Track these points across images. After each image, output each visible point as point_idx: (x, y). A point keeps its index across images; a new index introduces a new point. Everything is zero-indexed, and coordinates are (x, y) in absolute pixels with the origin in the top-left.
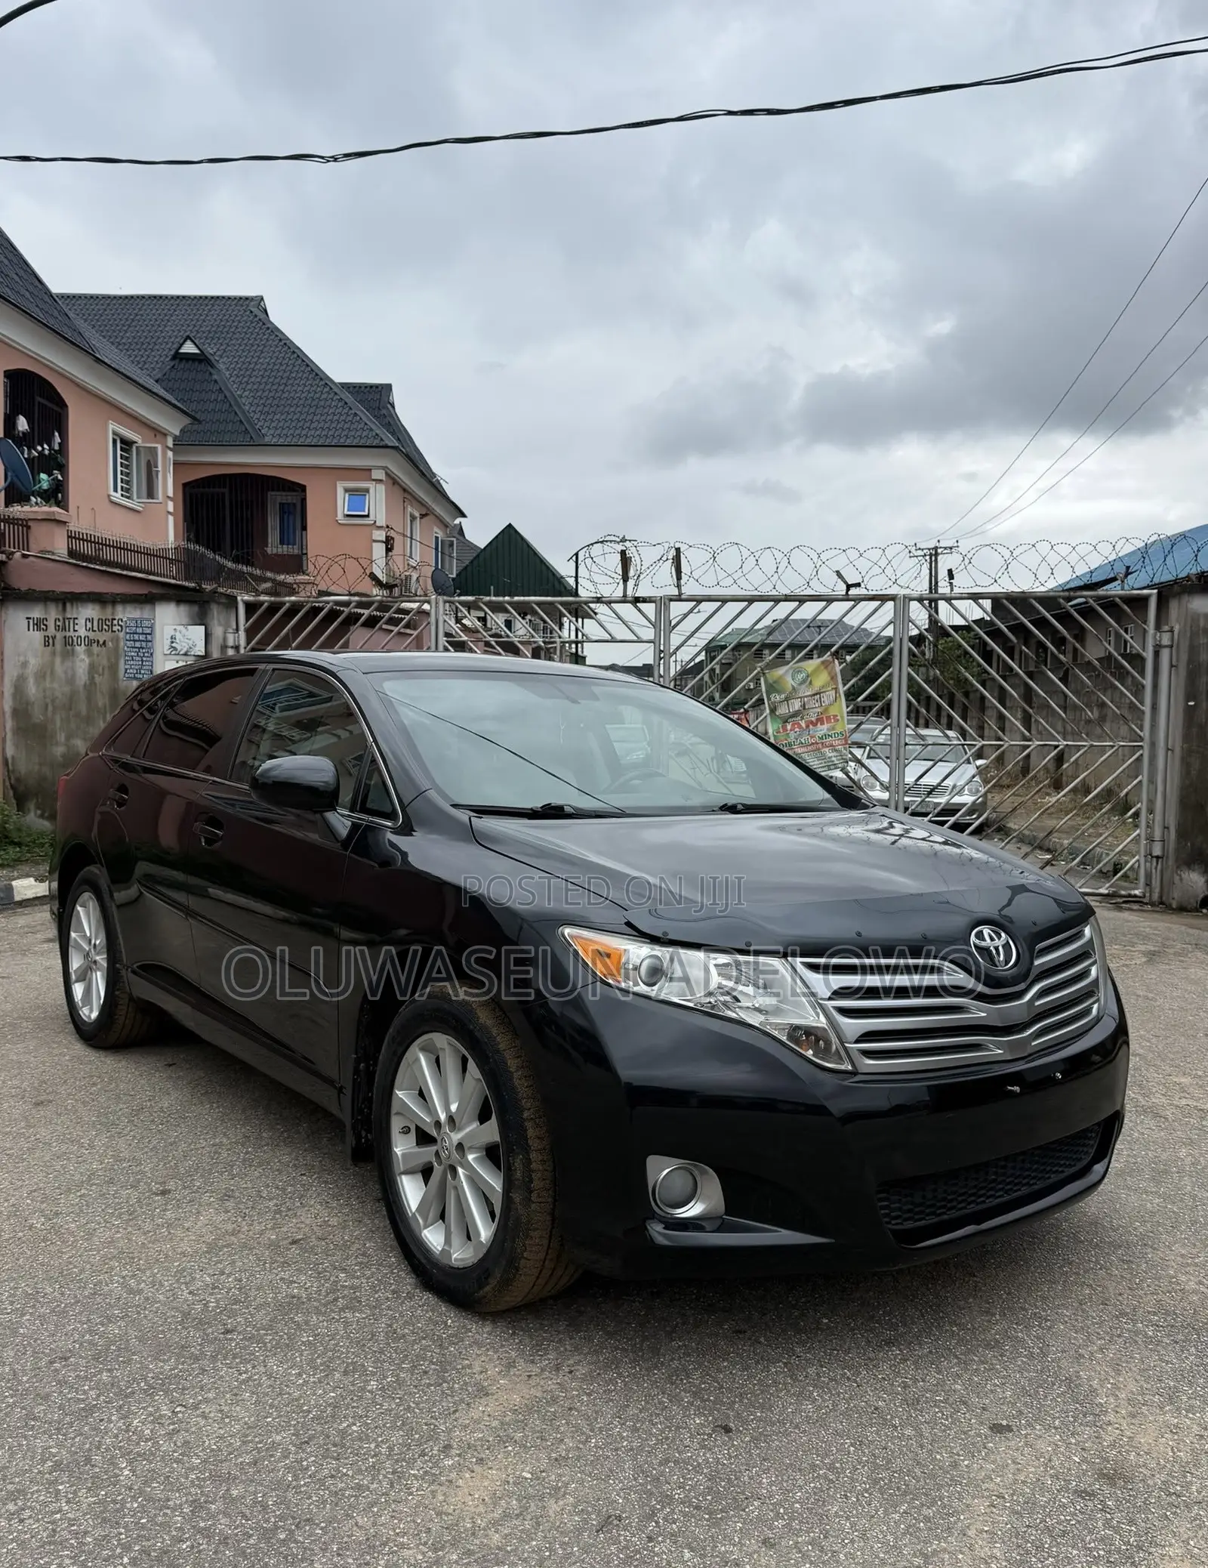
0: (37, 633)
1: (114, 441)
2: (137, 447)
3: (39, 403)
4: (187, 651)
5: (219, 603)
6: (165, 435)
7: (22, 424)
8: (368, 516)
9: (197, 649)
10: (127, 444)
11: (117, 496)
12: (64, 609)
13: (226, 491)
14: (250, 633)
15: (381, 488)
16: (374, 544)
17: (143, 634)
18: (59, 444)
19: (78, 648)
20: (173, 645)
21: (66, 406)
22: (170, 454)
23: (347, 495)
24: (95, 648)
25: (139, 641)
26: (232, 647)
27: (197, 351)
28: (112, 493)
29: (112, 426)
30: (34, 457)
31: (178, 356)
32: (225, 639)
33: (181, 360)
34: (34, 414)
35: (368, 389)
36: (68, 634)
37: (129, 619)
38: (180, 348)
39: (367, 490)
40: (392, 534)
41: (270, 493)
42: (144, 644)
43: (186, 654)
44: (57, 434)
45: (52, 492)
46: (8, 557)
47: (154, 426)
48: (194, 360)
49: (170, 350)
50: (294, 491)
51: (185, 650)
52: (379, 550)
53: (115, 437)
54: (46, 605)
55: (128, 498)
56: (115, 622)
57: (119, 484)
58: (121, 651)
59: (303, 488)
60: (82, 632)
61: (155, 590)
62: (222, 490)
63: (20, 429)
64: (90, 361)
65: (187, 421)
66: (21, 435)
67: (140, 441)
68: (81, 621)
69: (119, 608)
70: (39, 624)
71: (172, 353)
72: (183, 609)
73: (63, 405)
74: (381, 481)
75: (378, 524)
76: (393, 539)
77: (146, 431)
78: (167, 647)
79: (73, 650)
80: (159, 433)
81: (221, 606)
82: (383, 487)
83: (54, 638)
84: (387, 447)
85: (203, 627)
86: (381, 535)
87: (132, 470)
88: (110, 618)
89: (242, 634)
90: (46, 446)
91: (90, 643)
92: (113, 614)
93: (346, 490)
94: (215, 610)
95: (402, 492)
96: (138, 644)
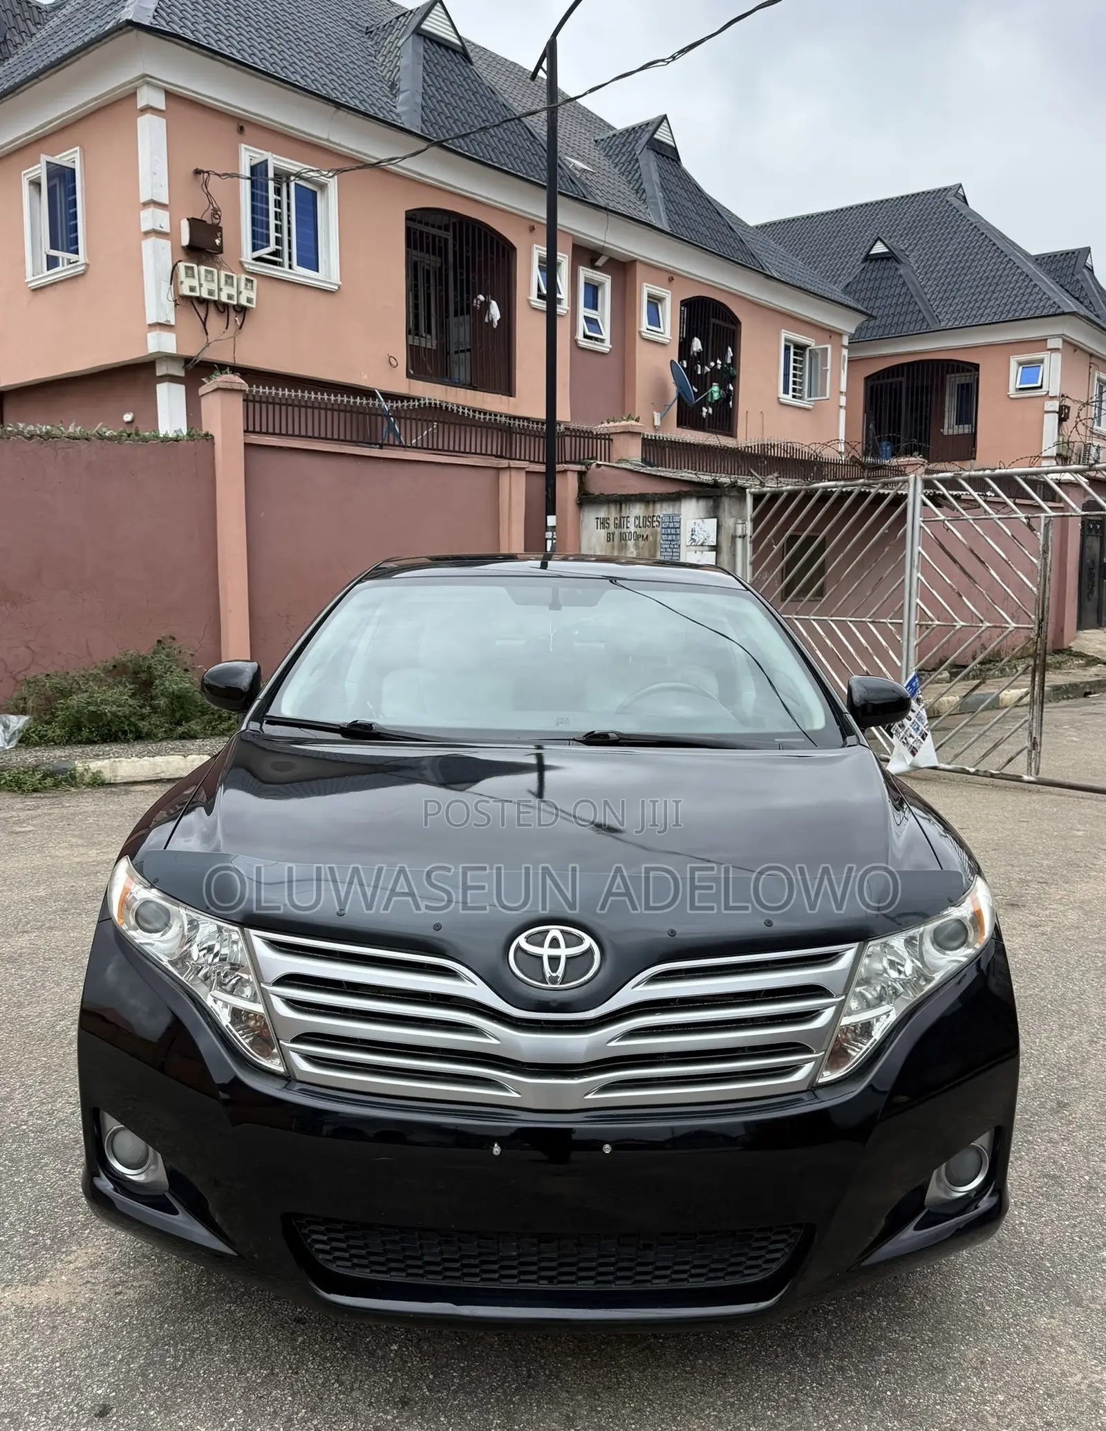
0: (603, 531)
1: (787, 348)
2: (810, 350)
3: (714, 324)
4: (703, 542)
5: (731, 497)
6: (841, 335)
7: (697, 345)
8: (1041, 387)
9: (711, 539)
10: (800, 349)
11: (788, 398)
12: (621, 510)
13: (903, 380)
14: (756, 521)
15: (1057, 357)
16: (1046, 415)
17: (673, 528)
18: (732, 358)
19: (629, 542)
20: (693, 537)
21: (739, 323)
22: (845, 352)
23: (1021, 368)
24: (641, 543)
25: (671, 534)
26: (740, 537)
27: (887, 250)
28: (781, 395)
29: (785, 334)
30: (707, 373)
31: (869, 258)
32: (735, 529)
33: (872, 260)
34: (708, 335)
35: (1063, 257)
36: (623, 531)
37: (664, 515)
38: (870, 251)
39: (1042, 361)
40: (1068, 402)
41: (948, 376)
42: (674, 537)
43: (702, 545)
44: (730, 349)
45: (724, 402)
46: (587, 468)
47: (829, 328)
48: (882, 259)
49: (861, 254)
50: (968, 371)
51: (701, 541)
52: (1051, 421)
53: (788, 344)
54: (609, 507)
55: (800, 398)
56: (655, 519)
57: (791, 386)
58: (658, 544)
59: (976, 367)
60: (632, 529)
61: (686, 489)
62: (900, 379)
63: (695, 349)
64: (761, 277)
65: (862, 318)
66: (696, 354)
67: (813, 344)
68: (632, 520)
69: (658, 506)
70: (604, 523)
71: (864, 254)
72: (702, 503)
73: (737, 322)
74: (1057, 350)
75: (1050, 395)
76: (1069, 408)
77: (820, 334)
78: (688, 539)
79: (626, 545)
80: (833, 334)
81: (733, 499)
82: (1060, 355)
83: (613, 534)
84: (1063, 314)
85: (716, 520)
86: (1055, 405)
87: (804, 373)
88: (651, 515)
89: (749, 525)
90: (719, 362)
91: (638, 537)
92: (653, 512)
93: (1020, 364)
94: (726, 503)
95: (1088, 357)
96: (670, 537)
